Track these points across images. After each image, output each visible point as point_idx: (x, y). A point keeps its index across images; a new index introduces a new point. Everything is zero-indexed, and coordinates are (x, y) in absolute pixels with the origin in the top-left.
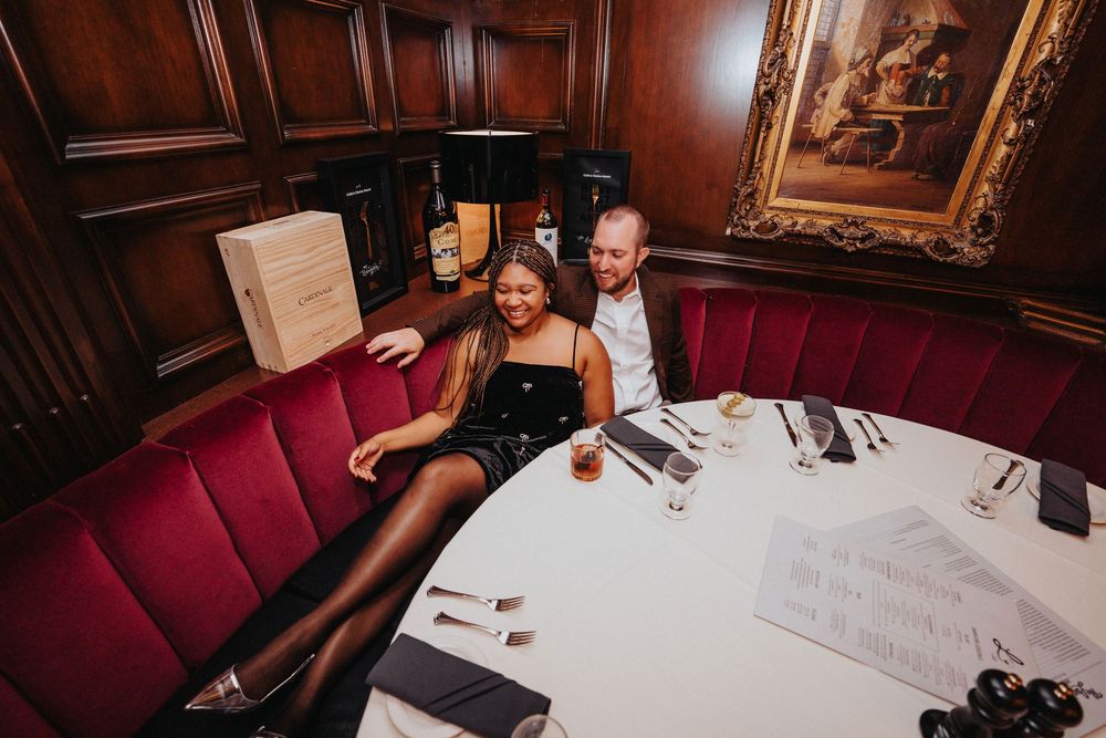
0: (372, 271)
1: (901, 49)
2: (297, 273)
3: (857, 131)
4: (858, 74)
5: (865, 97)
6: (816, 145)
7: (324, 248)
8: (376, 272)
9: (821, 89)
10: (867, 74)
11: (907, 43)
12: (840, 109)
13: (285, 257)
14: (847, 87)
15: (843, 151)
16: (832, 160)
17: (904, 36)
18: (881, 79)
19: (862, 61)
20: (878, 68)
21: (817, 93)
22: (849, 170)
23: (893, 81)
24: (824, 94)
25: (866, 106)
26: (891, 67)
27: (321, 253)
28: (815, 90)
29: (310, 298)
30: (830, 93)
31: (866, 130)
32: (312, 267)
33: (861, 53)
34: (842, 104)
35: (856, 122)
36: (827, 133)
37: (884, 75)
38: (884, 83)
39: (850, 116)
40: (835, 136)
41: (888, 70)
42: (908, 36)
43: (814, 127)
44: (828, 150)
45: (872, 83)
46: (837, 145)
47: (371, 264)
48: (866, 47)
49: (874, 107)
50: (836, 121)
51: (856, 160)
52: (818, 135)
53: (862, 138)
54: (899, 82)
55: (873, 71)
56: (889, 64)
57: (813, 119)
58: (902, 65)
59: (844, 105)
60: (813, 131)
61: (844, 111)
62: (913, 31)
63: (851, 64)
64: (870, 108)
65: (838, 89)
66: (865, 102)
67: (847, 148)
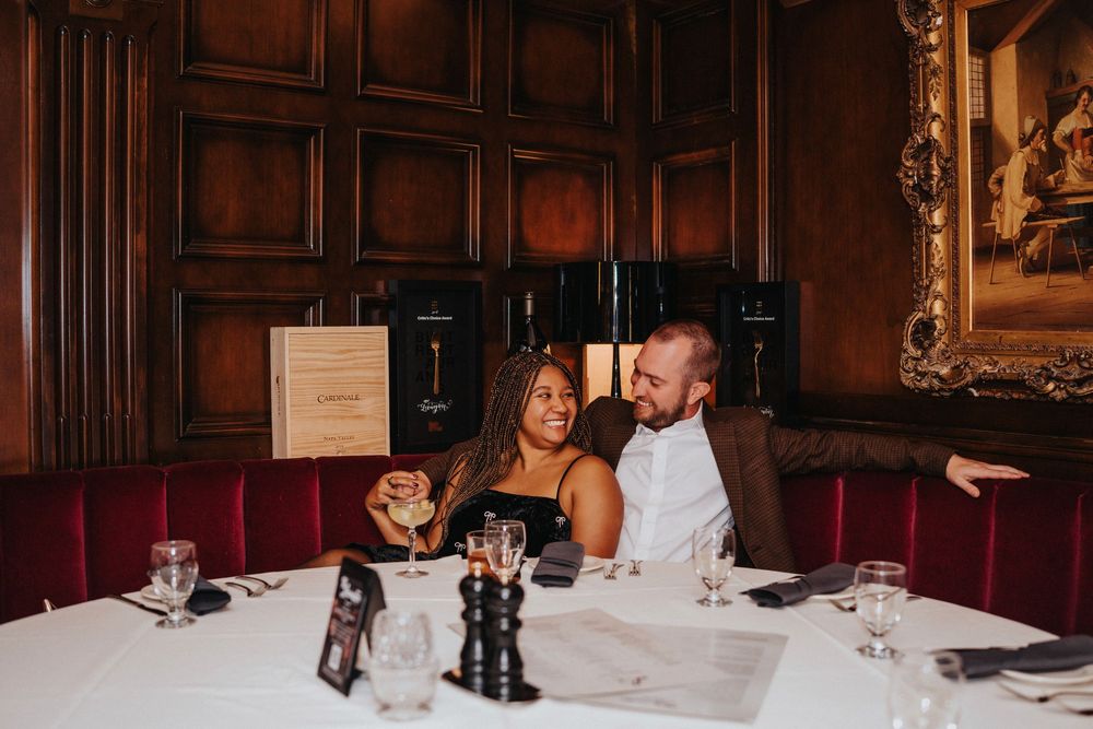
0: (435, 408)
1: (1077, 111)
2: (323, 370)
3: (1053, 223)
4: (1033, 150)
5: (1051, 178)
6: (1005, 250)
7: (359, 354)
8: (440, 411)
9: (993, 176)
10: (1044, 148)
11: (1081, 103)
12: (1023, 197)
13: (314, 351)
14: (1025, 169)
15: (1043, 252)
16: (1033, 268)
17: (1075, 96)
18: (1063, 154)
19: (1033, 135)
20: (1055, 139)
21: (991, 180)
22: (1056, 279)
23: (1079, 152)
24: (1000, 182)
25: (1054, 189)
26: (1072, 134)
27: (355, 358)
28: (987, 177)
29: (331, 398)
30: (1006, 178)
31: (1064, 221)
32: (342, 369)
33: (1029, 125)
34: (1024, 190)
35: (1048, 212)
36: (1016, 230)
37: (1065, 147)
38: (1068, 157)
39: (1039, 204)
40: (1027, 234)
41: (1069, 138)
42: (1079, 96)
43: (997, 224)
44: (1024, 255)
45: (1053, 159)
46: (1033, 246)
47: (435, 399)
48: (1033, 117)
49: (1066, 189)
50: (1024, 213)
51: (1063, 265)
52: (1006, 236)
53: (1062, 232)
54: (1087, 152)
55: (1050, 143)
56: (1068, 131)
57: (995, 215)
58: (1084, 130)
59: (1027, 191)
60: (998, 231)
61: (1030, 200)
62: (1084, 88)
63: (1020, 139)
64: (1060, 192)
65: (1014, 171)
66: (1053, 184)
67: (1046, 248)
